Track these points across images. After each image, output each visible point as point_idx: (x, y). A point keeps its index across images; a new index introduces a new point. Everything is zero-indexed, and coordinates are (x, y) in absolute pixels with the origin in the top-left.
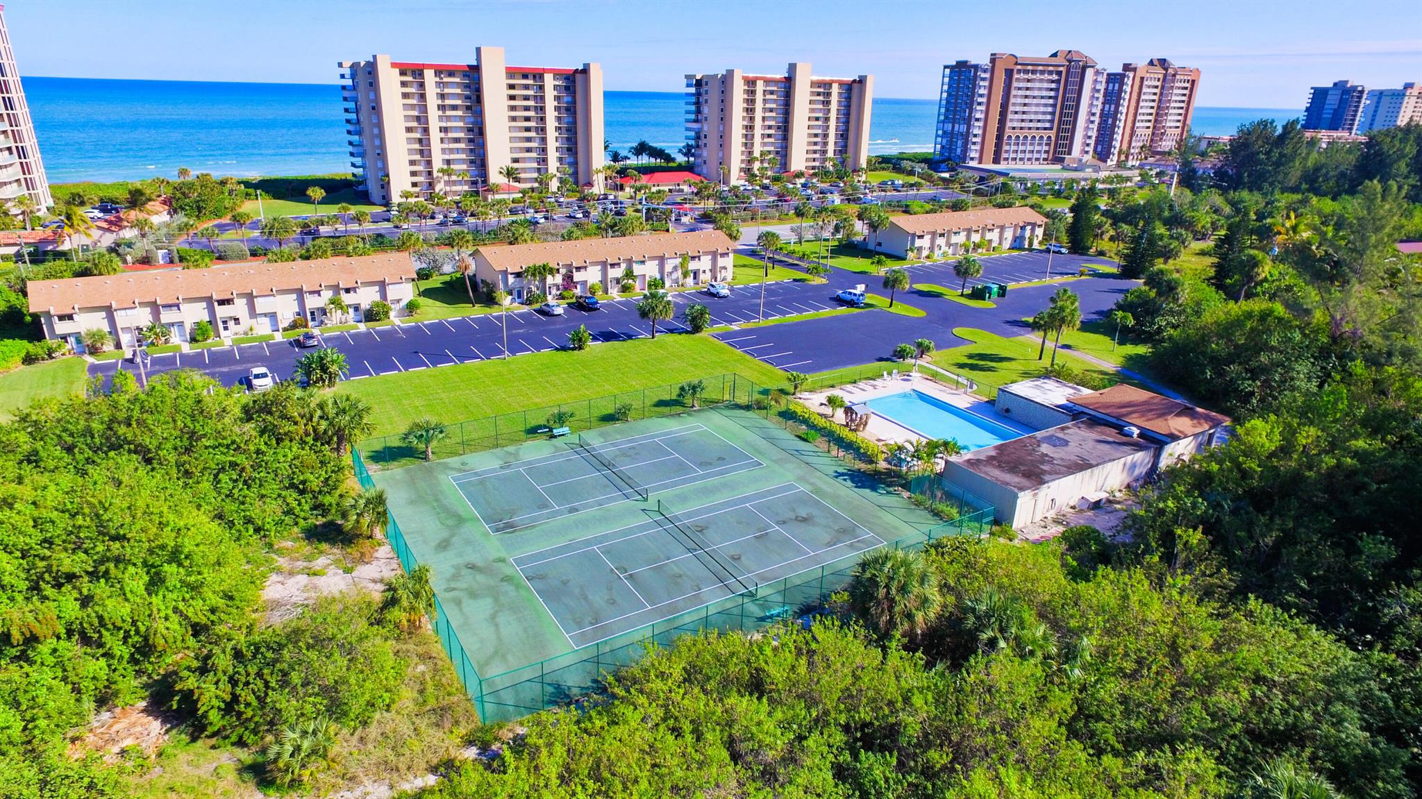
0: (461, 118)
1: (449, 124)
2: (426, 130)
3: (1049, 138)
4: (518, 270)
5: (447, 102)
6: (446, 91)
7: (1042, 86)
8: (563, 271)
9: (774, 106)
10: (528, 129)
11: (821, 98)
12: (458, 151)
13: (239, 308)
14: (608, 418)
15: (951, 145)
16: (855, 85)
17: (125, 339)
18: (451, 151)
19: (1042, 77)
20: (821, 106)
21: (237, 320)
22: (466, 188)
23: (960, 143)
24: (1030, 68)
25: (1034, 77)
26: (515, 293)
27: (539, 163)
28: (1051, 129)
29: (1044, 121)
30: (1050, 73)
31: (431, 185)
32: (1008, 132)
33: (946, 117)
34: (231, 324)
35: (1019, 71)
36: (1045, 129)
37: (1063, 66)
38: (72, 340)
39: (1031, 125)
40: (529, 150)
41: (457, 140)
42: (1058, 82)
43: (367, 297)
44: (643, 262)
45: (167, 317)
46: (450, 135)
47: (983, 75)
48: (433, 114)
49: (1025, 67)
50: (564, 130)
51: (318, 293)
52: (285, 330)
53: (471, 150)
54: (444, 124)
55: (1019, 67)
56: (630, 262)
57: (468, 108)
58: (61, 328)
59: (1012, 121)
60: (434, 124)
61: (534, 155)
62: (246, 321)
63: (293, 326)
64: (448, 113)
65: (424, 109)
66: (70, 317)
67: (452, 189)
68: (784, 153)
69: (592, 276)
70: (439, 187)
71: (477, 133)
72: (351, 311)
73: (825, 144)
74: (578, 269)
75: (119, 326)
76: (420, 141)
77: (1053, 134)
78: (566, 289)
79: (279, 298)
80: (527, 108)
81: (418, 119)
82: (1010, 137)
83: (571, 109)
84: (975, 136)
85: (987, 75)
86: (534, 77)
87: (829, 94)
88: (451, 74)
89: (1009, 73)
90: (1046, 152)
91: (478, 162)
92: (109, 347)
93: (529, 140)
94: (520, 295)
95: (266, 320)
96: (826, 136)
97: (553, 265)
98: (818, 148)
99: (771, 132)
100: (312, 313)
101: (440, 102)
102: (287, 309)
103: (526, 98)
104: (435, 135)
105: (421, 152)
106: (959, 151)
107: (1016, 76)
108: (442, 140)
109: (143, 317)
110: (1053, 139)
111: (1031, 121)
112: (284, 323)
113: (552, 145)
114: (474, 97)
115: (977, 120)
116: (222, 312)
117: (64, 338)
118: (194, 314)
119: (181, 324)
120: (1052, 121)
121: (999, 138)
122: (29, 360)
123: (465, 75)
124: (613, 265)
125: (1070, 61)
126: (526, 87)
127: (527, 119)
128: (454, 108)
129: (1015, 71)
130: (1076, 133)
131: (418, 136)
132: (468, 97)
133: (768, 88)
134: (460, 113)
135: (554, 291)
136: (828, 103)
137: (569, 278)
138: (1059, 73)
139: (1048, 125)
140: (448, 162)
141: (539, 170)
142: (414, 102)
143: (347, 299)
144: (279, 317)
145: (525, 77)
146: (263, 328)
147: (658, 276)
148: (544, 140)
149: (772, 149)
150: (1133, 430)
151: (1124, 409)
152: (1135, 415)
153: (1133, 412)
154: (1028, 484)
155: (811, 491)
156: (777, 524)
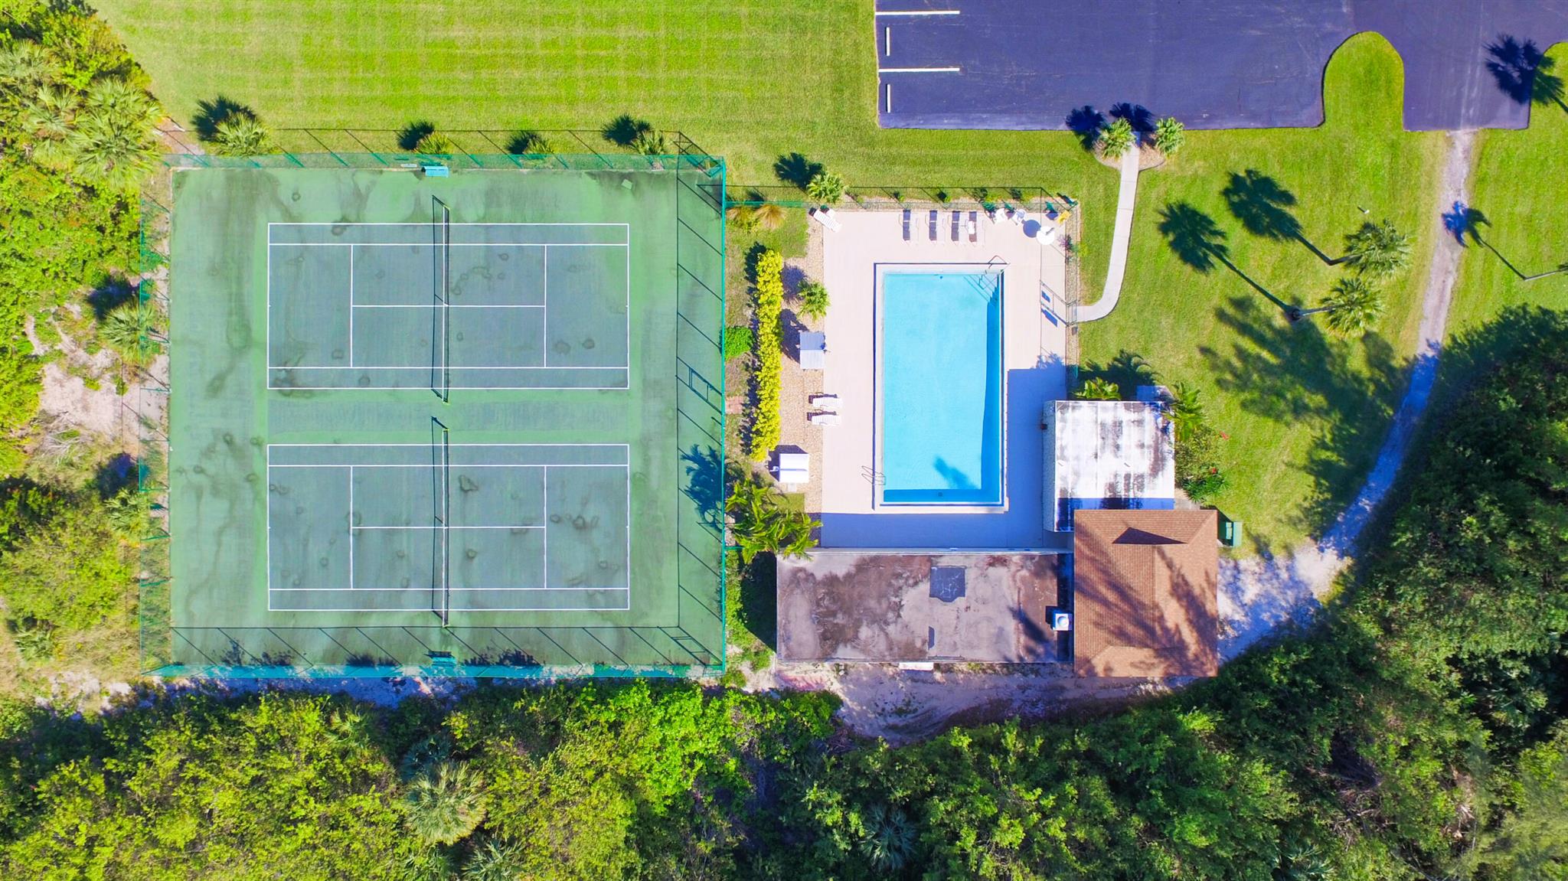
150: (1062, 623)
151: (1103, 590)
152: (1098, 608)
153: (1105, 602)
154: (807, 652)
155: (634, 475)
156: (551, 519)
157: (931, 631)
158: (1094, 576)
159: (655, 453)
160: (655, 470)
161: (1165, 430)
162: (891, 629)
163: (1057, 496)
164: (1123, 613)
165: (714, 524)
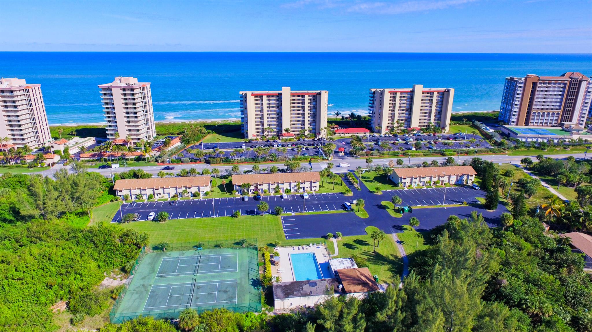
0: (275, 111)
1: (271, 113)
2: (263, 115)
3: (558, 114)
4: (240, 184)
5: (271, 105)
6: (271, 102)
7: (555, 90)
8: (255, 185)
9: (405, 102)
10: (299, 114)
11: (429, 98)
12: (273, 121)
13: (161, 191)
14: (216, 246)
15: (505, 114)
16: (445, 93)
17: (133, 197)
18: (271, 121)
19: (555, 86)
20: (428, 101)
21: (160, 194)
22: (275, 133)
23: (508, 114)
24: (547, 82)
25: (549, 85)
26: (239, 191)
27: (302, 125)
28: (560, 109)
29: (556, 106)
30: (560, 84)
31: (263, 132)
32: (533, 111)
33: (505, 101)
34: (159, 195)
35: (540, 83)
36: (557, 109)
37: (567, 81)
38: (122, 196)
39: (547, 107)
40: (298, 121)
41: (273, 118)
42: (564, 88)
43: (194, 190)
44: (283, 184)
45: (143, 192)
46: (271, 116)
47: (520, 85)
48: (265, 109)
49: (544, 82)
50: (312, 114)
51: (181, 188)
52: (172, 197)
53: (278, 121)
54: (269, 113)
55: (541, 81)
56: (278, 183)
57: (278, 107)
58: (119, 193)
59: (536, 105)
60: (265, 113)
61: (300, 122)
62: (162, 194)
63: (174, 197)
64: (271, 109)
65: (262, 108)
66: (121, 191)
67: (270, 135)
68: (409, 120)
69: (265, 187)
70: (266, 133)
71: (280, 116)
72: (190, 193)
73: (430, 117)
74: (260, 185)
75: (132, 194)
76: (261, 118)
77: (561, 112)
78: (255, 191)
79: (171, 189)
80: (299, 107)
81: (260, 111)
82: (534, 113)
83: (315, 107)
84: (515, 112)
85: (522, 85)
86: (302, 96)
87: (432, 97)
88: (272, 96)
89: (535, 84)
90: (557, 120)
91: (280, 125)
92: (130, 199)
93: (299, 117)
94: (241, 192)
95: (167, 195)
96: (430, 113)
97: (251, 184)
98: (427, 118)
99: (404, 112)
100: (180, 193)
101: (268, 106)
102: (173, 192)
103: (299, 103)
104: (265, 116)
105: (261, 122)
106: (507, 117)
107: (538, 85)
108: (268, 118)
109: (138, 192)
110: (561, 114)
111: (548, 105)
112: (172, 195)
113: (307, 119)
114: (280, 104)
115: (516, 105)
116: (156, 192)
117: (120, 196)
118: (149, 192)
119: (146, 194)
120: (560, 106)
121: (529, 113)
122: (112, 201)
123: (277, 96)
124: (272, 184)
125: (572, 78)
126: (299, 100)
127: (299, 110)
128: (273, 107)
129: (538, 83)
130: (575, 112)
131: (260, 116)
132: (278, 104)
133: (403, 95)
134: (275, 109)
135: (252, 191)
136: (432, 100)
137: (256, 187)
138: (565, 84)
139: (557, 107)
140: (270, 125)
141: (302, 128)
142: (260, 106)
143: (188, 190)
144: (170, 194)
145: (299, 96)
146: (166, 196)
147: (289, 188)
148: (304, 118)
149: (404, 118)
150: (341, 286)
151: (347, 278)
152: (347, 281)
153: (348, 280)
154: (282, 297)
155: (238, 283)
156: (218, 291)
157: (311, 291)
158: (344, 277)
159: (243, 280)
160: (243, 283)
161: (352, 261)
162: (301, 292)
163: (333, 271)
164: (352, 280)
165: (257, 289)
